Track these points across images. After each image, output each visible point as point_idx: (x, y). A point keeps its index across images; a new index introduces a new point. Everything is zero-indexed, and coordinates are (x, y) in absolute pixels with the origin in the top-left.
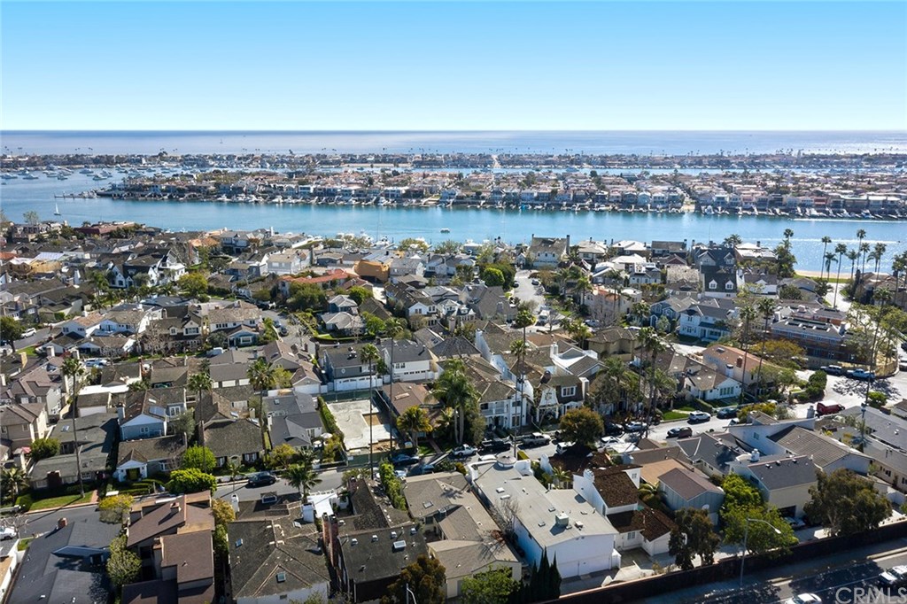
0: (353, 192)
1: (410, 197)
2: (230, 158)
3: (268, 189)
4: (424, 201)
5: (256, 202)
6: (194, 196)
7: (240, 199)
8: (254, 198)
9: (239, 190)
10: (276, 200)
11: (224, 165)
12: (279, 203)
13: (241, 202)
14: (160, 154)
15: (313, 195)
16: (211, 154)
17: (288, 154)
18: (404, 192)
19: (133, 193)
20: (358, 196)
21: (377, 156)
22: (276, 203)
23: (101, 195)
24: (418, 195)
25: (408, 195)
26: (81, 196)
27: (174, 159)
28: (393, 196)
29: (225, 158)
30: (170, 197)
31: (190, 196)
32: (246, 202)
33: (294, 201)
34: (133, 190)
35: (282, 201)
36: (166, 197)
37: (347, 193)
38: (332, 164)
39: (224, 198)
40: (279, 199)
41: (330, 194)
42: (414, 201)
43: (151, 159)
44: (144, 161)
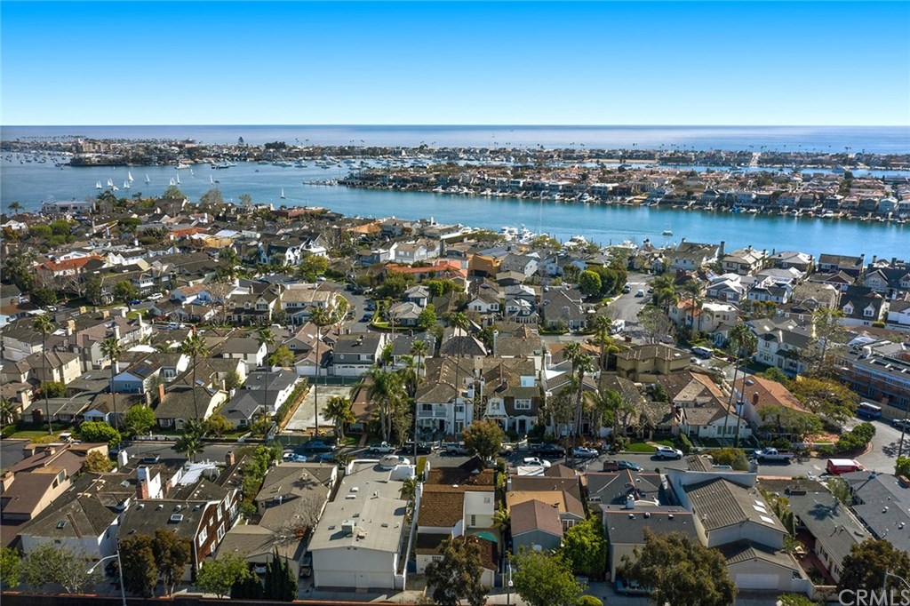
0: (561, 188)
1: (615, 195)
2: (483, 151)
3: (483, 182)
4: (628, 199)
5: (466, 194)
6: (415, 186)
7: (453, 190)
8: (466, 190)
9: (455, 182)
10: (485, 193)
11: (472, 157)
12: (487, 195)
13: (453, 193)
14: (422, 147)
15: (521, 189)
16: (466, 148)
17: (538, 148)
18: (611, 189)
19: (365, 182)
20: (564, 191)
21: (625, 152)
22: (484, 195)
23: (340, 183)
24: (625, 192)
25: (614, 192)
26: (324, 183)
27: (430, 152)
28: (599, 192)
29: (478, 151)
30: (395, 187)
31: (410, 187)
32: (457, 194)
33: (501, 194)
34: (366, 179)
35: (490, 193)
36: (391, 187)
37: (554, 188)
38: (575, 159)
39: (440, 189)
40: (488, 192)
41: (538, 188)
42: (619, 198)
43: (412, 152)
44: (404, 153)
